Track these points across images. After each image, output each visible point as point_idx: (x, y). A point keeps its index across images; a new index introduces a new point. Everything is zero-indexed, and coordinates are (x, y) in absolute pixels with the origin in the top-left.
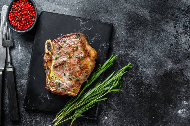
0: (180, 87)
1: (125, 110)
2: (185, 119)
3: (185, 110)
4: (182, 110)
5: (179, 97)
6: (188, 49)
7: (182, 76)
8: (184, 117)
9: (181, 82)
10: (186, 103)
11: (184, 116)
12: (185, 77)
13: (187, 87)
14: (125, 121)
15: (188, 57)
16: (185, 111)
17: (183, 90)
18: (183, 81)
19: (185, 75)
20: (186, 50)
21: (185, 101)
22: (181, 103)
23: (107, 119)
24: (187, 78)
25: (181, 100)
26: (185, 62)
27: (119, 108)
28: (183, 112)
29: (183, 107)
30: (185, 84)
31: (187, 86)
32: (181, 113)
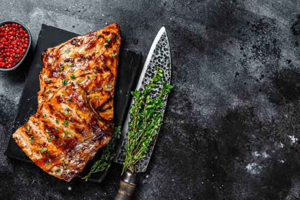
0: (250, 132)
1: (173, 165)
2: (257, 176)
3: (256, 164)
4: (253, 164)
5: (248, 146)
6: (261, 79)
7: (252, 118)
8: (254, 175)
9: (251, 126)
10: (257, 155)
11: (255, 173)
12: (256, 119)
13: (259, 133)
14: (173, 180)
15: (260, 91)
16: (256, 166)
17: (254, 136)
18: (253, 124)
19: (257, 116)
20: (257, 80)
21: (256, 152)
22: (250, 154)
23: (149, 177)
24: (258, 120)
25: (250, 150)
26: (256, 97)
27: (165, 163)
28: (253, 168)
29: (254, 160)
30: (257, 128)
31: (258, 130)
32: (251, 168)
